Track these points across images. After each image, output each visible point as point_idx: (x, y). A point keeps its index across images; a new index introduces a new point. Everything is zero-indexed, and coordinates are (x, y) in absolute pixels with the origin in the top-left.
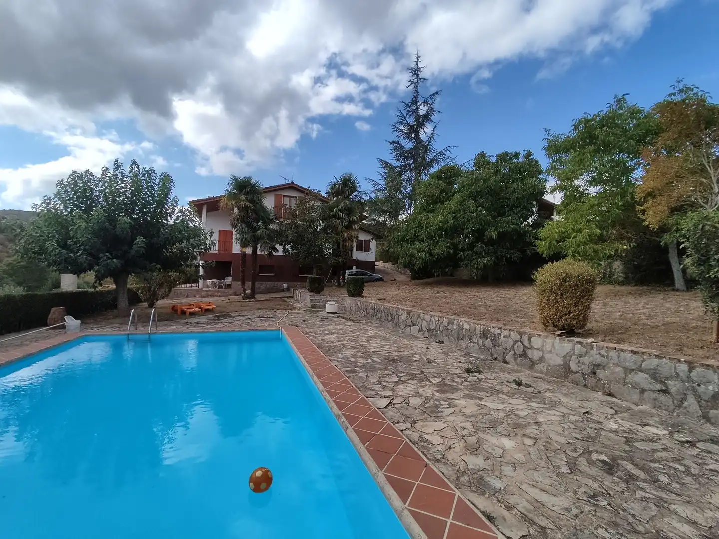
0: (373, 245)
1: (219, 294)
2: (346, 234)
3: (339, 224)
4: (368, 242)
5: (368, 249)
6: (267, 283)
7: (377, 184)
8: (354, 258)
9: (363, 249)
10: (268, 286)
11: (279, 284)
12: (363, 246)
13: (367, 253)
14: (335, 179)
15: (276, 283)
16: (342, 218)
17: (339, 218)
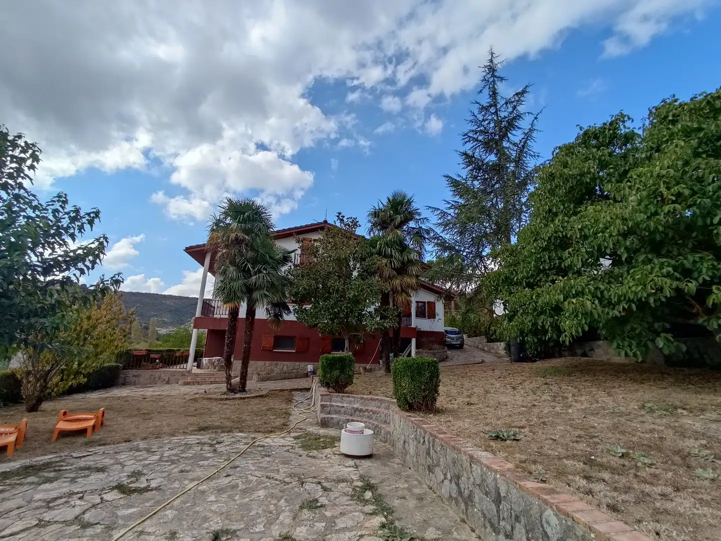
0: (440, 308)
1: (212, 380)
2: (398, 281)
3: (386, 266)
4: (432, 305)
5: (432, 315)
6: (284, 363)
7: (444, 214)
8: (413, 326)
9: (425, 314)
10: (285, 369)
11: (302, 364)
12: (426, 311)
13: (432, 320)
14: (380, 203)
15: (297, 363)
16: (391, 256)
17: (385, 256)
